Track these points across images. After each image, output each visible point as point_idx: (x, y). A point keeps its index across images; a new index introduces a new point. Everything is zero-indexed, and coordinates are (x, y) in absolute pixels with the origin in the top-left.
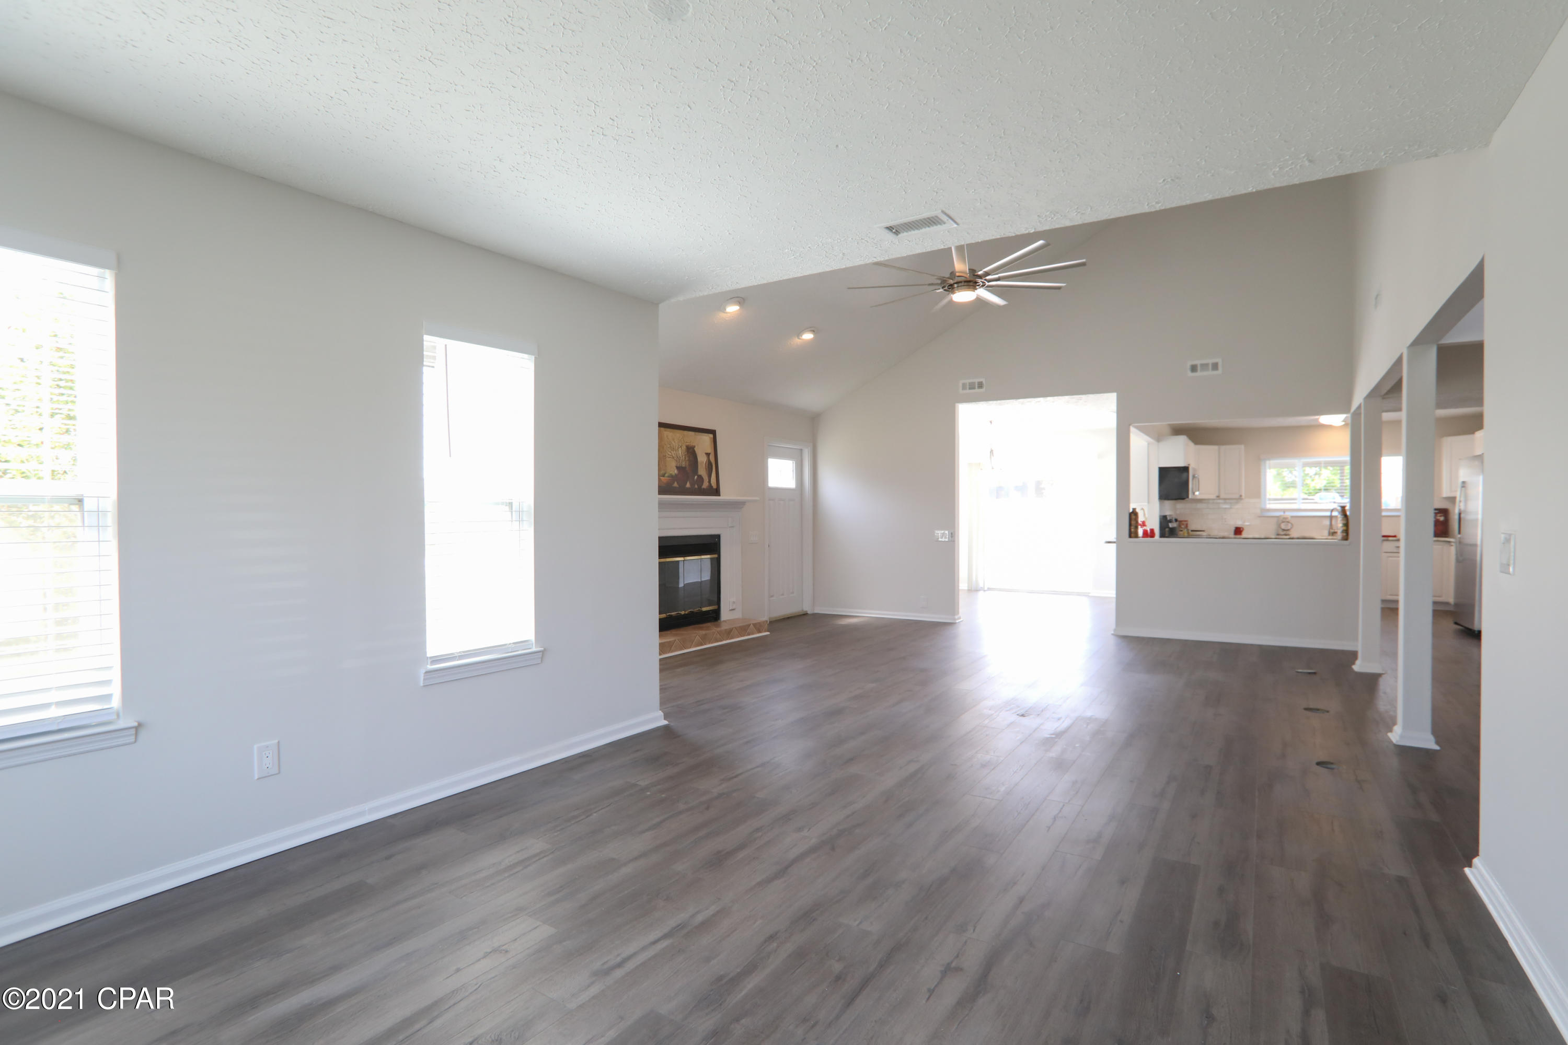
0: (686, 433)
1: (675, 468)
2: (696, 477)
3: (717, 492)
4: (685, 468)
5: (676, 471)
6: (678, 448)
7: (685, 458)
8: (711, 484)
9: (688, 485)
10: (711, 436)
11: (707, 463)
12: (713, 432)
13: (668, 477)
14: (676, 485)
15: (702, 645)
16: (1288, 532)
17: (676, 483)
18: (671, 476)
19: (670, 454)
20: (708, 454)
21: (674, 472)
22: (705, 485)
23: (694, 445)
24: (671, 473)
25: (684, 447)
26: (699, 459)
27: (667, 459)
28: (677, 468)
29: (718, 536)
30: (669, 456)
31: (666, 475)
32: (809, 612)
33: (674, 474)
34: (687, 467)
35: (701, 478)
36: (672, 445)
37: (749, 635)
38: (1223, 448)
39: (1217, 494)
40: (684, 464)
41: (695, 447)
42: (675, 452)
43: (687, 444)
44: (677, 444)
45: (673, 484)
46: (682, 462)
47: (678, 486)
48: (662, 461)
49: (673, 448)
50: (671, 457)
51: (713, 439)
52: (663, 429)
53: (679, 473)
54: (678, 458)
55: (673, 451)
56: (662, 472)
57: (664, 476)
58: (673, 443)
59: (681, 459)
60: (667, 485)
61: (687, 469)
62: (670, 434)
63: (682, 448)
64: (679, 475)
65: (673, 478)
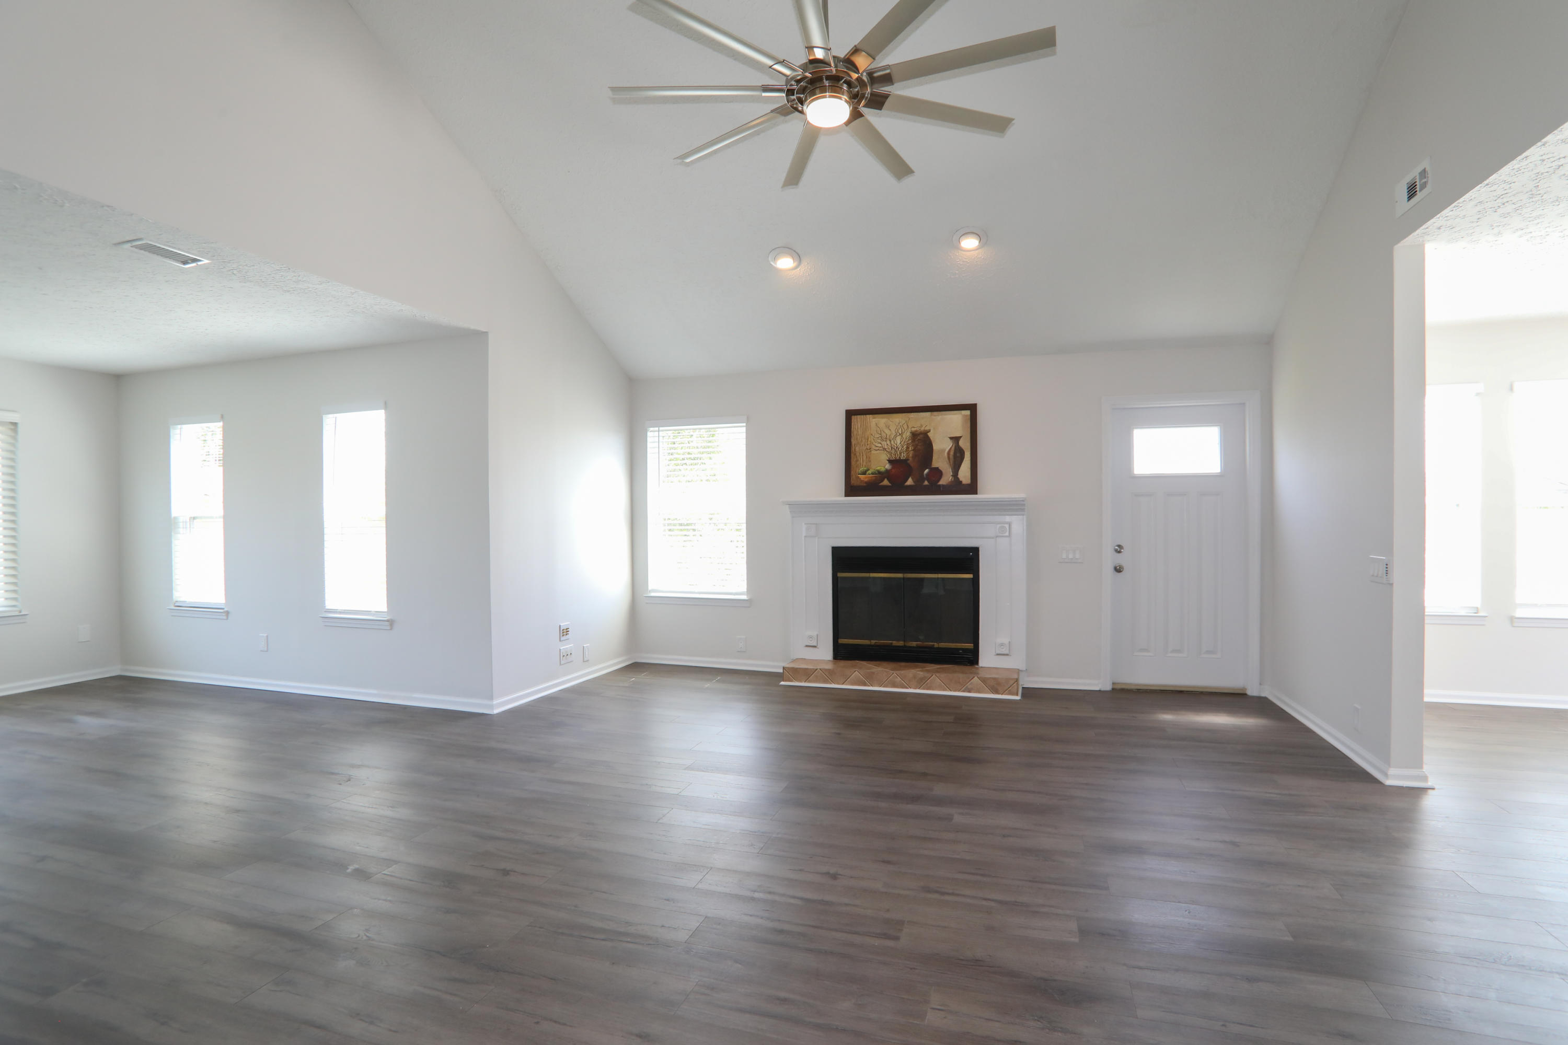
0: (913, 415)
1: (888, 462)
2: (927, 471)
3: (972, 488)
4: (906, 461)
5: (888, 466)
6: (896, 436)
7: (908, 448)
8: (958, 478)
9: (910, 482)
10: (967, 413)
11: (952, 453)
12: (972, 408)
13: (872, 474)
14: (886, 482)
17: (886, 480)
18: (879, 472)
19: (880, 445)
20: (956, 439)
21: (884, 467)
22: (946, 479)
23: (927, 428)
24: (878, 468)
25: (907, 434)
26: (936, 447)
27: (873, 452)
28: (890, 461)
29: (976, 550)
30: (877, 448)
31: (870, 472)
33: (883, 469)
34: (911, 459)
35: (938, 473)
36: (884, 435)
40: (903, 456)
41: (929, 431)
42: (888, 442)
43: (913, 429)
44: (894, 432)
45: (880, 483)
46: (901, 453)
47: (890, 485)
48: (863, 455)
49: (880, 438)
50: (881, 449)
51: (969, 417)
52: (868, 416)
53: (893, 468)
54: (893, 450)
55: (880, 441)
56: (861, 469)
57: (864, 473)
58: (887, 431)
59: (900, 450)
60: (865, 485)
61: (908, 462)
62: (882, 420)
63: (902, 436)
64: (893, 470)
65: (881, 475)
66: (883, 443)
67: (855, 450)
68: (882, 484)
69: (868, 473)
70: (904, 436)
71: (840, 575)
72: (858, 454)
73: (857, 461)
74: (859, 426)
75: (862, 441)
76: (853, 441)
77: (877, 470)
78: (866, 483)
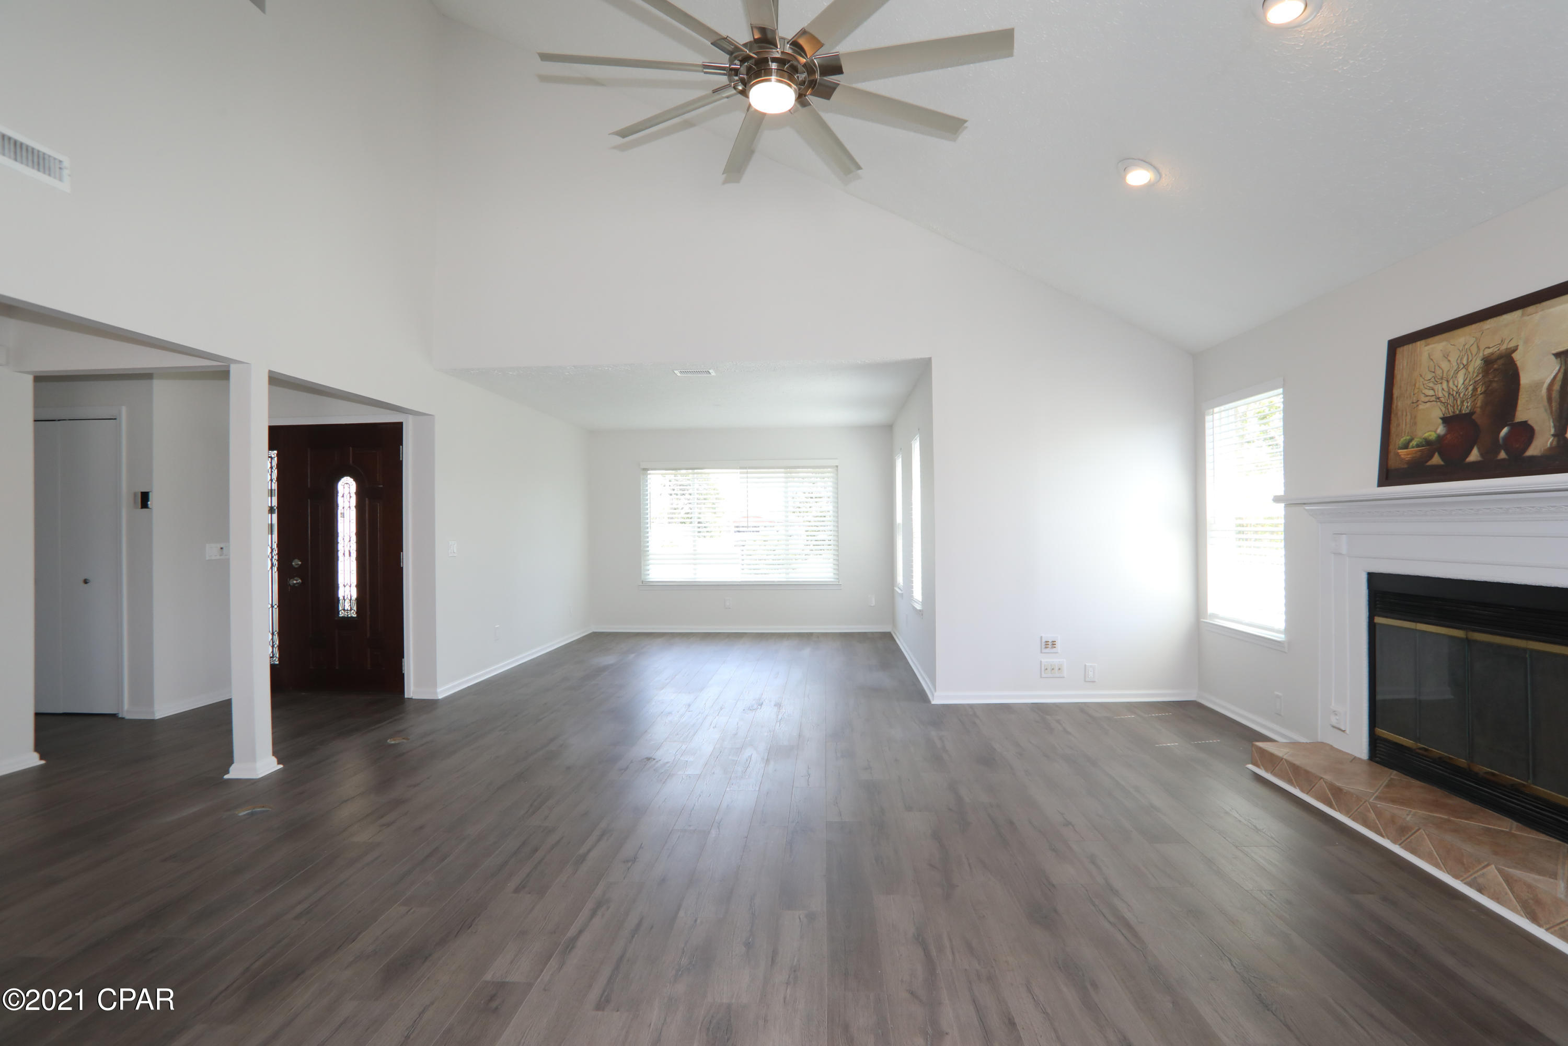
0: (1485, 326)
1: (1440, 421)
2: (1506, 430)
5: (1441, 430)
6: (1458, 371)
7: (1474, 389)
9: (1474, 456)
11: (1554, 387)
13: (1418, 446)
14: (1436, 460)
17: (1436, 455)
18: (1428, 442)
19: (1431, 393)
21: (1435, 432)
22: (1542, 441)
23: (1509, 347)
24: (1426, 435)
25: (1476, 364)
26: (1526, 378)
27: (1421, 407)
28: (1445, 420)
30: (1427, 399)
31: (1414, 443)
33: (1432, 436)
34: (1477, 411)
35: (1526, 432)
36: (1439, 372)
40: (1466, 407)
41: (1512, 351)
42: (1445, 385)
43: (1488, 351)
44: (1455, 364)
45: (1427, 462)
46: (1462, 402)
47: (1442, 463)
48: (1406, 415)
49: (1433, 380)
50: (1433, 399)
52: (1418, 343)
53: (1449, 431)
54: (1451, 398)
55: (1431, 385)
56: (1402, 440)
57: (1406, 446)
58: (1445, 365)
59: (1462, 395)
60: (1406, 466)
61: (1474, 417)
62: (1435, 348)
63: (1467, 369)
64: (1448, 436)
65: (1431, 446)
66: (1436, 387)
67: (1397, 407)
68: (1430, 463)
69: (1411, 444)
70: (1471, 369)
71: (1378, 620)
72: (1400, 413)
73: (1398, 425)
74: (1405, 364)
75: (1407, 390)
76: (1396, 392)
77: (1424, 438)
78: (1409, 462)
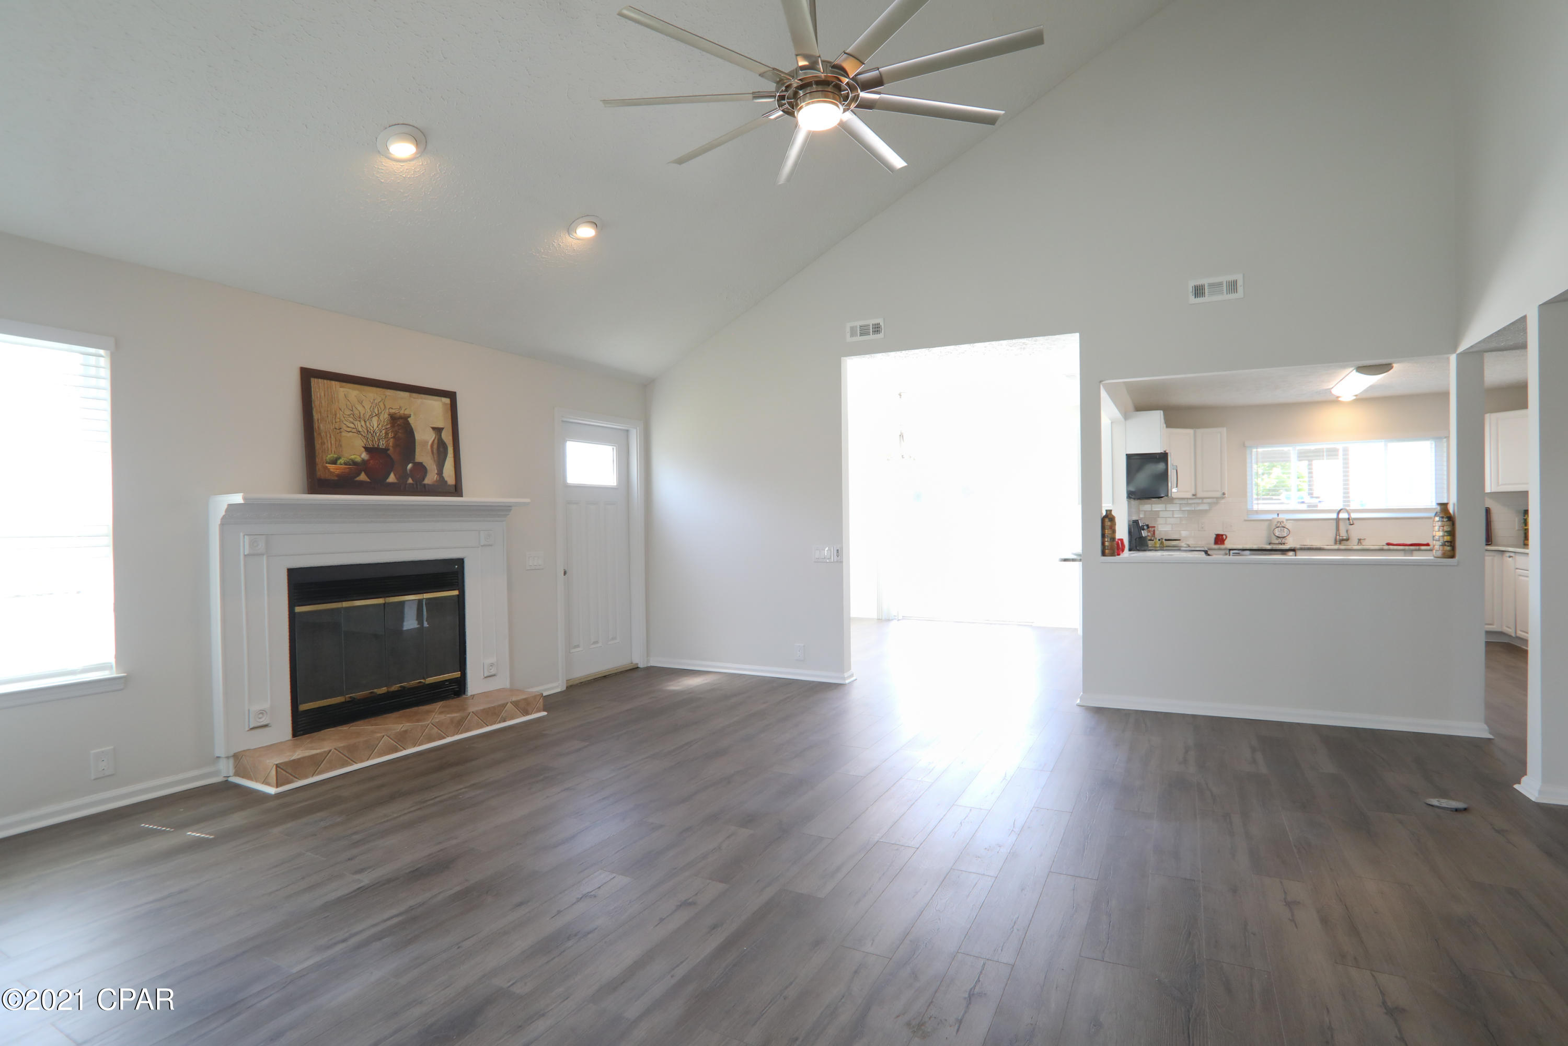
0: (389, 393)
1: (363, 449)
2: (410, 466)
3: (457, 490)
4: (386, 450)
5: (364, 456)
6: (371, 417)
7: (387, 434)
8: (443, 478)
9: (392, 478)
10: (447, 401)
11: (435, 446)
12: (452, 396)
13: (345, 464)
14: (363, 477)
15: (396, 750)
16: (1284, 541)
17: (363, 474)
18: (354, 463)
19: (352, 426)
20: (438, 430)
21: (360, 456)
22: (431, 478)
23: (406, 412)
24: (353, 457)
25: (385, 416)
26: (419, 436)
27: (344, 434)
28: (367, 449)
29: (461, 562)
30: (349, 430)
31: (341, 461)
32: (641, 665)
33: (358, 459)
34: (391, 448)
35: (421, 469)
36: (356, 412)
37: (504, 721)
38: (1200, 431)
39: (1193, 492)
40: (383, 444)
41: (409, 416)
42: (363, 423)
43: (392, 411)
44: (369, 411)
45: (356, 477)
46: (379, 440)
47: (368, 480)
48: (330, 437)
49: (352, 416)
50: (354, 430)
51: (449, 406)
52: (333, 383)
53: (371, 458)
54: (370, 434)
55: (352, 420)
56: (329, 456)
57: (334, 462)
58: (360, 408)
59: (378, 435)
60: (336, 478)
61: (388, 452)
62: (353, 392)
63: (379, 418)
64: (371, 461)
65: (358, 467)
66: (356, 423)
67: (318, 427)
68: (358, 479)
69: (339, 462)
70: (381, 418)
71: (298, 609)
72: (323, 434)
73: (323, 443)
74: (323, 394)
75: (328, 416)
76: (316, 416)
77: (350, 459)
78: (338, 475)
